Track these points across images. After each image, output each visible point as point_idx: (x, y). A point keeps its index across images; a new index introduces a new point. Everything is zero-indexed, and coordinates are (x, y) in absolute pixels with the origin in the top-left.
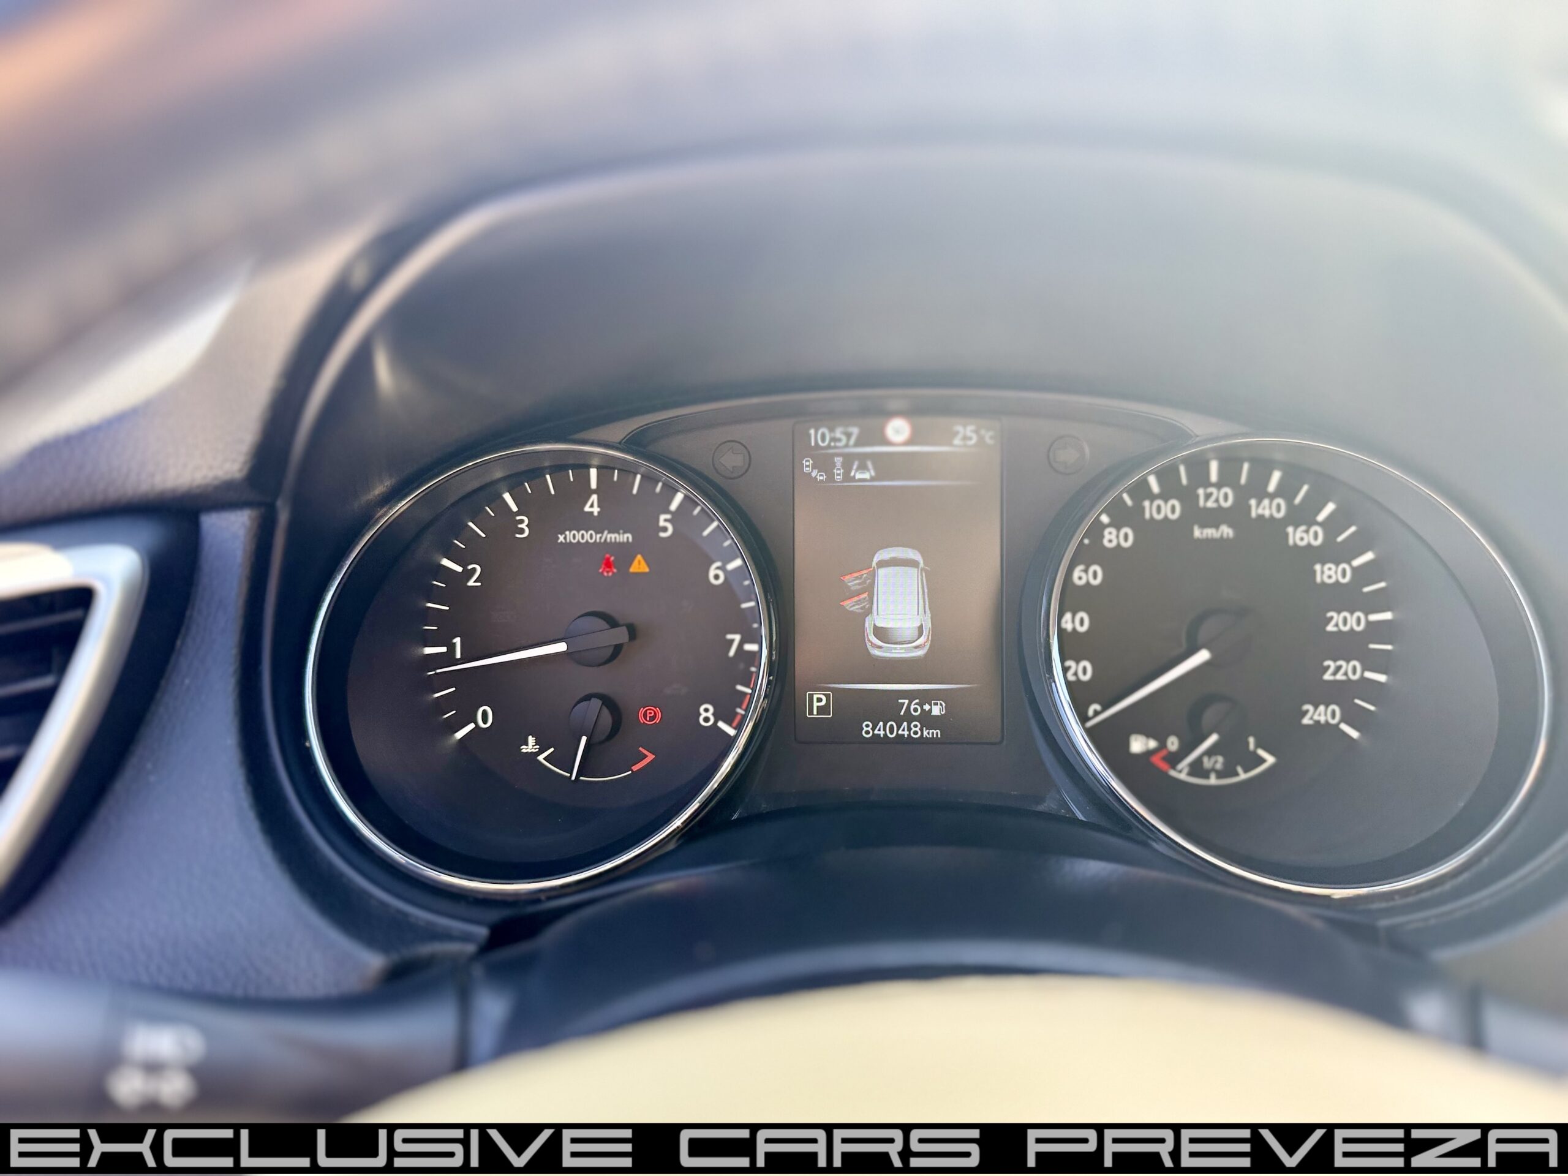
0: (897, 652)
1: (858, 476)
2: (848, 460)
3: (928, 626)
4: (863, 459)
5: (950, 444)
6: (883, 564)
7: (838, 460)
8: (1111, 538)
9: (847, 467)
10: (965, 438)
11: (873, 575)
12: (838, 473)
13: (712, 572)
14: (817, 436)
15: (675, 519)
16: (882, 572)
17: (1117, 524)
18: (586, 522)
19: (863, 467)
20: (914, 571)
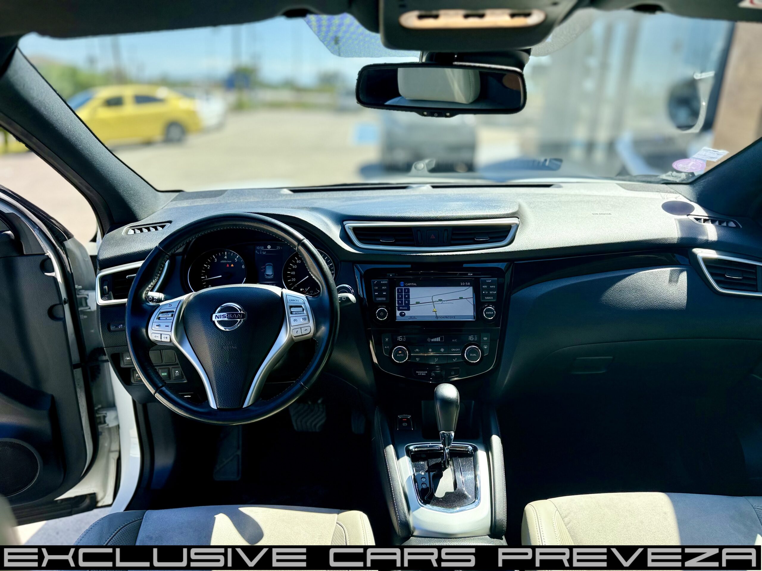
0: (269, 277)
1: (264, 253)
2: (262, 251)
3: (273, 274)
4: (264, 251)
5: (276, 249)
6: (267, 265)
7: (261, 251)
8: (298, 262)
9: (262, 252)
10: (278, 248)
11: (266, 267)
12: (261, 253)
13: (243, 266)
14: (258, 248)
15: (237, 259)
16: (267, 267)
17: (298, 260)
18: (225, 259)
19: (264, 252)
20: (271, 266)
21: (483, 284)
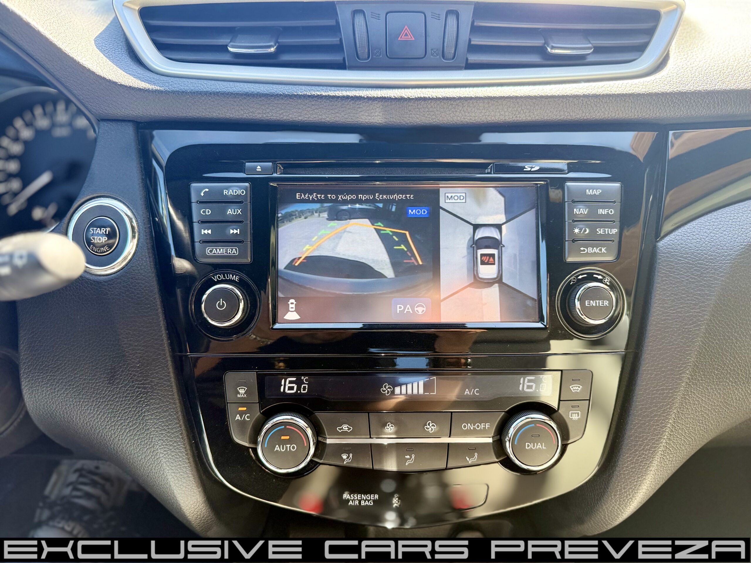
21: (574, 202)
